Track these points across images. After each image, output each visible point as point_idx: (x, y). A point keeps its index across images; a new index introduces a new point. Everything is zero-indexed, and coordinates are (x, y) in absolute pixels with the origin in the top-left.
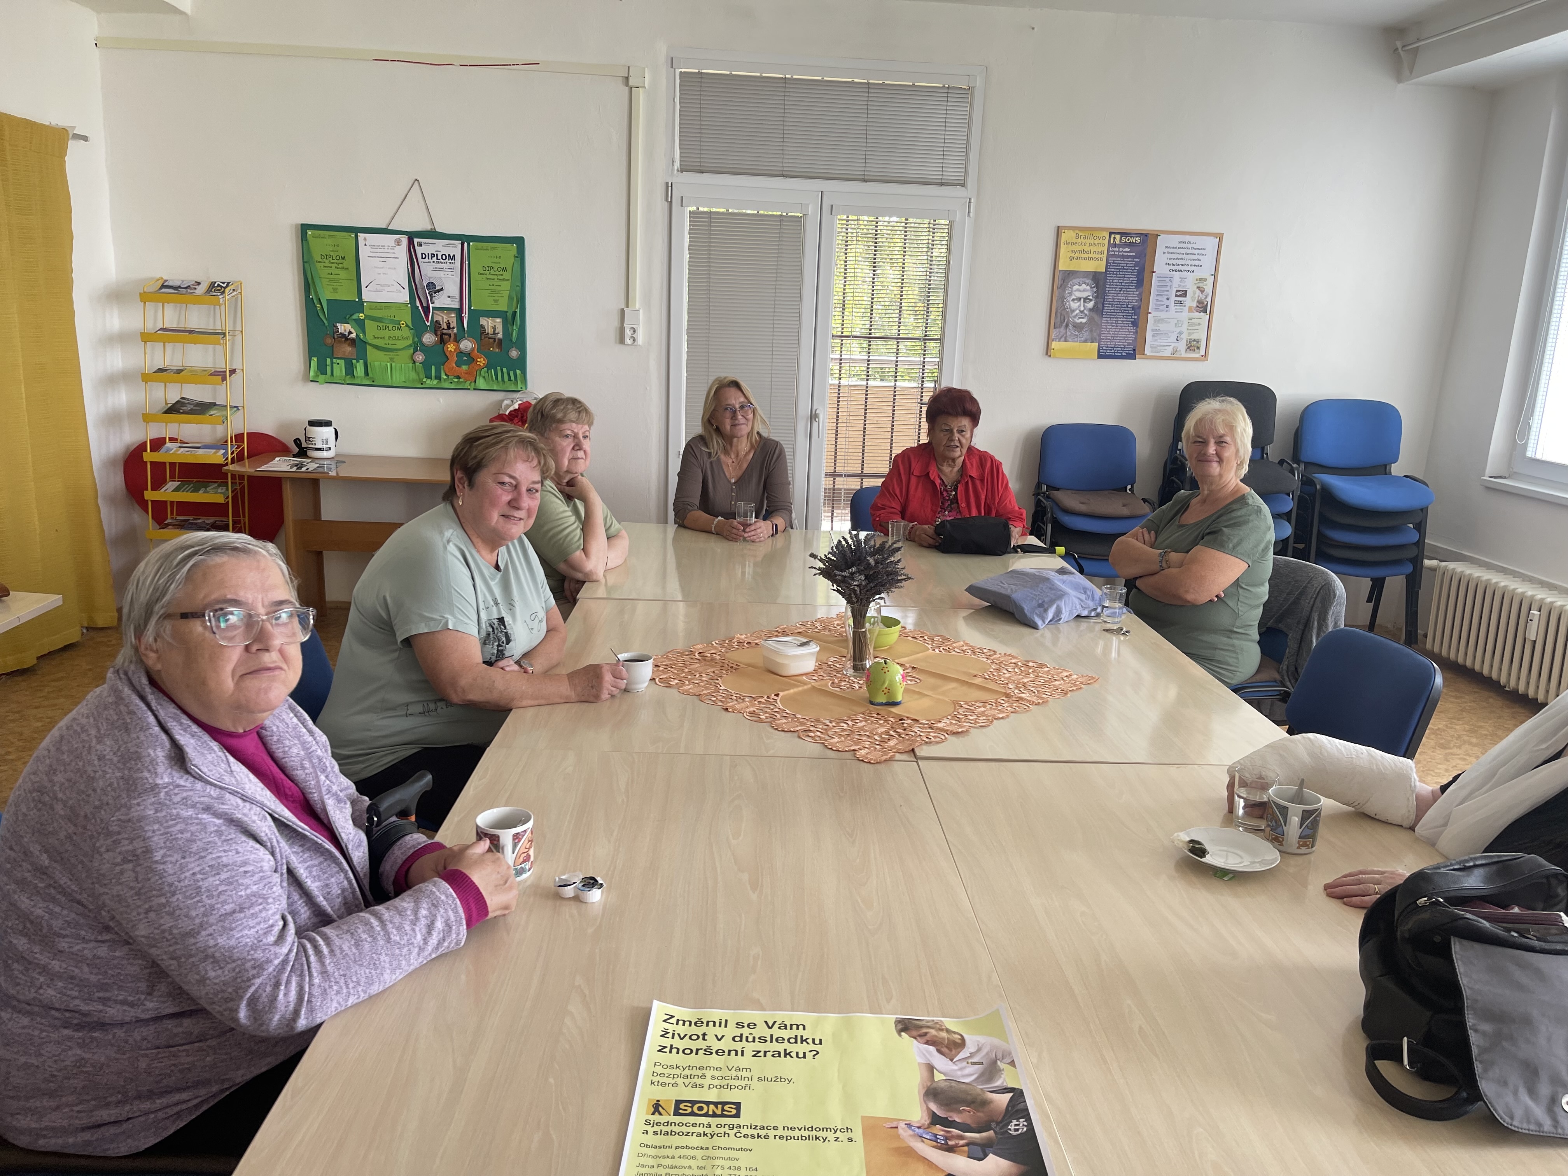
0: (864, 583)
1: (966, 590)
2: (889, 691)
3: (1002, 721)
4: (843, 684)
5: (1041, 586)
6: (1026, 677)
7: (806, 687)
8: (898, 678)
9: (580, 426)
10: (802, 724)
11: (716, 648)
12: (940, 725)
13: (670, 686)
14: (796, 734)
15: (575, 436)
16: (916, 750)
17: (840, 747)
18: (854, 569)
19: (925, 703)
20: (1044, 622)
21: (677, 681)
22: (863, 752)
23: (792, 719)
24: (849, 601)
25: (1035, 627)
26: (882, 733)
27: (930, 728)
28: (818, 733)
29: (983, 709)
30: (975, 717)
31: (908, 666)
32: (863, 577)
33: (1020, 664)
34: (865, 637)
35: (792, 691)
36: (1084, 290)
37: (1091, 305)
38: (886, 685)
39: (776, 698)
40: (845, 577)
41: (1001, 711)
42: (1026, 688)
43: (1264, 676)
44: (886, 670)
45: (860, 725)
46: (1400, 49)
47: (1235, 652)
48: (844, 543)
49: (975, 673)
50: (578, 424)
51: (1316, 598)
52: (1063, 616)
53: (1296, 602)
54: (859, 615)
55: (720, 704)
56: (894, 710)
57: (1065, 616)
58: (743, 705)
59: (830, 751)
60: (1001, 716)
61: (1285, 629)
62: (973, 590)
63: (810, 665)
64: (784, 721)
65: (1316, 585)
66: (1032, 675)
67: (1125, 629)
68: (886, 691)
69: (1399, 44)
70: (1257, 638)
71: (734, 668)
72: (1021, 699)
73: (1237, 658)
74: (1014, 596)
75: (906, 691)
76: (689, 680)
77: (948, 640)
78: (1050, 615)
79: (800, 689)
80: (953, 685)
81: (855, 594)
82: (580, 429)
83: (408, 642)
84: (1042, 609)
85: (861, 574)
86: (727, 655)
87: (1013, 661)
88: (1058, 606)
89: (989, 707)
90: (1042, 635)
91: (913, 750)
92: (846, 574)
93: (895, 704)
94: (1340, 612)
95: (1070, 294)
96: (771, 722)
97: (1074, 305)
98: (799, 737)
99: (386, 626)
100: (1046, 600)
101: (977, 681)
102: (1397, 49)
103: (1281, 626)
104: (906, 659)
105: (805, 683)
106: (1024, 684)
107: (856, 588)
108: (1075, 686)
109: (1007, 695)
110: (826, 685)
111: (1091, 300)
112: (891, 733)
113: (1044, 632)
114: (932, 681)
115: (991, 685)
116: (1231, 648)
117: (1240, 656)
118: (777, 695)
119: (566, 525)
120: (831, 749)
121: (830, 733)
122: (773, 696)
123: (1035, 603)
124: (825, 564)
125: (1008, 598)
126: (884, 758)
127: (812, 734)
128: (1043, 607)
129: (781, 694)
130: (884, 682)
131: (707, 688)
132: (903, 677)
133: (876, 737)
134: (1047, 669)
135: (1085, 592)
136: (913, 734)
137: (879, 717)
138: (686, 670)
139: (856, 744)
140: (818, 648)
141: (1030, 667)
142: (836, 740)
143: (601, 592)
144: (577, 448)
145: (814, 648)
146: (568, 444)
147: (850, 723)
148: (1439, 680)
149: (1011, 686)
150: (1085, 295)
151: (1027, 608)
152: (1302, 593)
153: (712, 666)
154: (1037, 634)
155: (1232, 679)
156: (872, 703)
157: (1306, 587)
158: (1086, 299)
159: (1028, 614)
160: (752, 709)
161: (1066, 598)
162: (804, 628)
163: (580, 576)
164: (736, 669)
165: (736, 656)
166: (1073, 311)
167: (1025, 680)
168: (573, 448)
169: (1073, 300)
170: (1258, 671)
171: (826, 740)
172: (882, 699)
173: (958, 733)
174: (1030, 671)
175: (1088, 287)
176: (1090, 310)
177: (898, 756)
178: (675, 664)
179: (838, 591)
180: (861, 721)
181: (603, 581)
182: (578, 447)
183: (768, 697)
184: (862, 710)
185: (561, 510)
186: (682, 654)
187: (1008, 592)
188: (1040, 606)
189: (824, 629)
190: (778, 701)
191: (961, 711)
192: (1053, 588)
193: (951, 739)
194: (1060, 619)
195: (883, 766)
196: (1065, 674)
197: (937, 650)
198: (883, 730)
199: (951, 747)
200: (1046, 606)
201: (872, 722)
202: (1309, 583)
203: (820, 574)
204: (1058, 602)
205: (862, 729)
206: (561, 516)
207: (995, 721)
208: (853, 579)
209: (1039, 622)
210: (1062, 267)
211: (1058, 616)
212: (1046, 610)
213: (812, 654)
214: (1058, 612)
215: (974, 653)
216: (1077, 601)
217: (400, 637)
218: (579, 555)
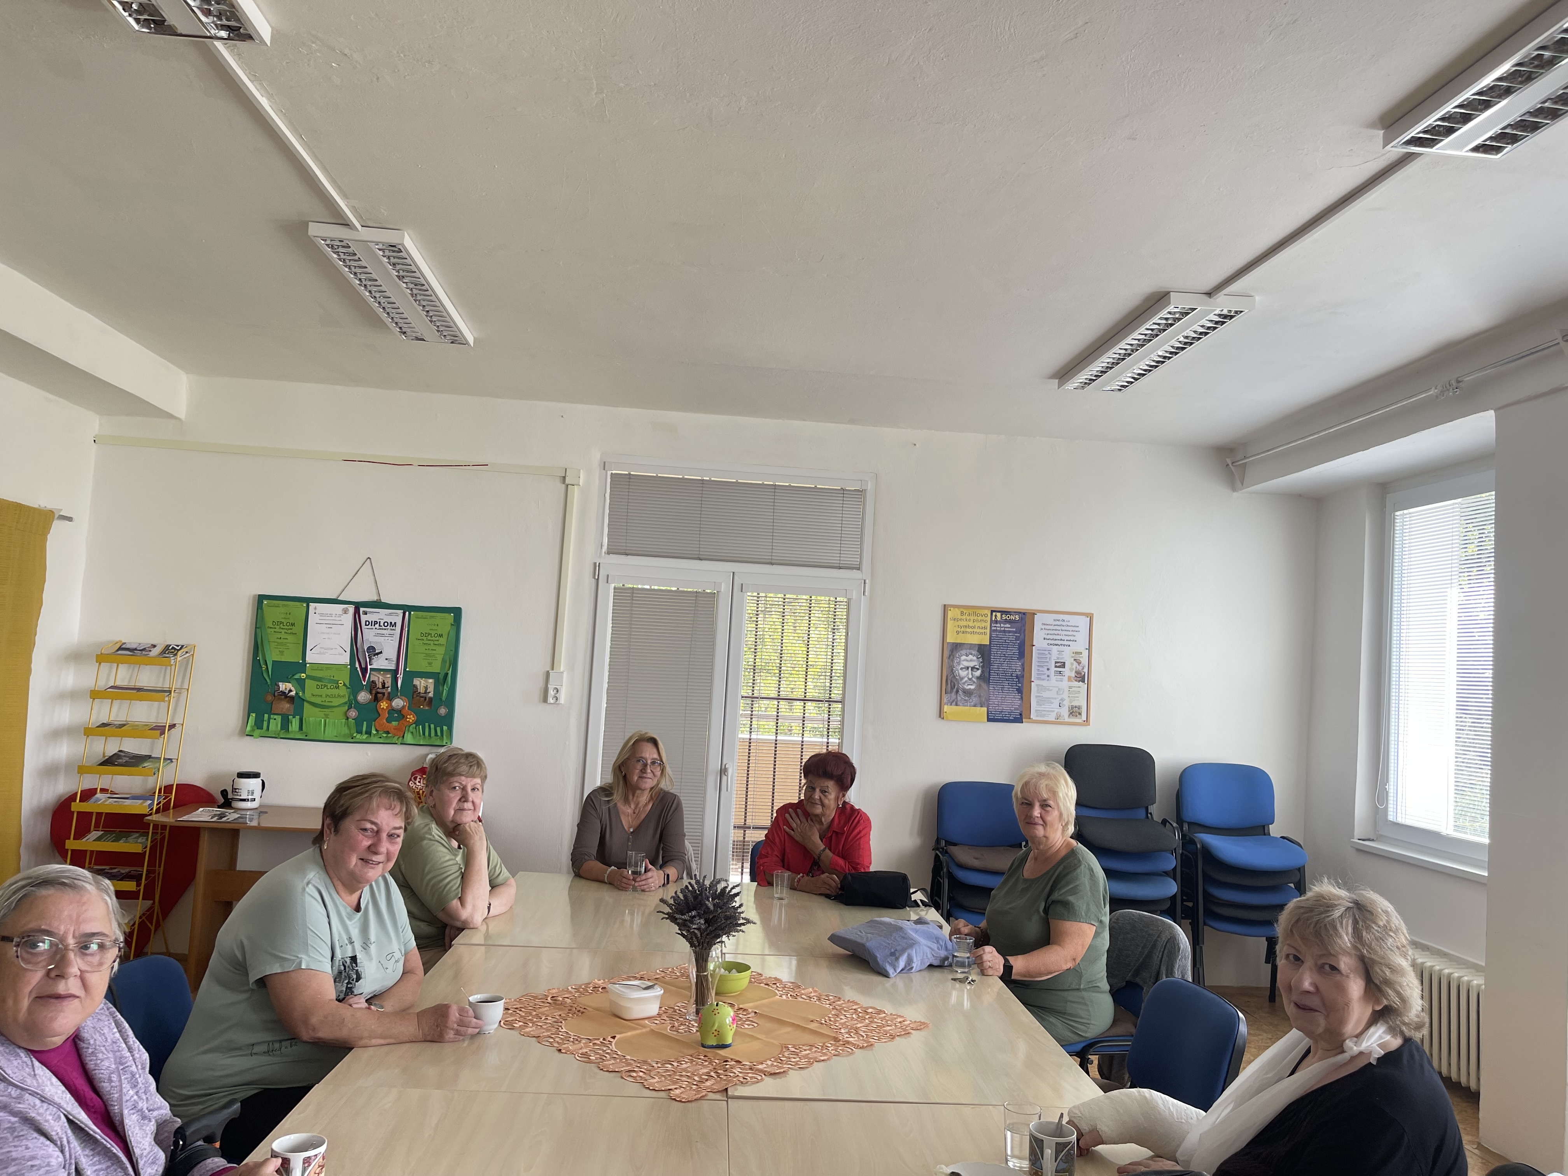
0: (703, 927)
1: (829, 939)
2: (719, 1034)
3: (822, 1063)
4: (682, 1027)
5: (894, 934)
6: (861, 1022)
7: (644, 1030)
8: (729, 1020)
9: (469, 779)
10: (629, 1064)
11: (570, 992)
12: (760, 1067)
13: (513, 1028)
14: (619, 1075)
15: (464, 789)
16: (729, 1090)
17: (657, 1086)
18: (694, 913)
19: (756, 1045)
20: (895, 970)
21: (521, 1024)
22: (677, 1092)
23: (621, 1060)
24: (692, 945)
25: (886, 975)
26: (703, 1074)
27: (751, 1069)
28: (641, 1074)
29: (808, 1052)
30: (798, 1059)
31: (750, 1010)
32: (702, 921)
33: (859, 1010)
34: (707, 980)
35: (629, 1034)
36: (971, 661)
37: (978, 673)
38: (715, 1028)
39: (612, 1040)
40: (685, 920)
41: (825, 1054)
42: (857, 1033)
43: (1120, 1030)
44: (716, 1012)
45: (684, 1066)
46: (1230, 465)
47: (1086, 1004)
48: (690, 888)
49: (812, 1018)
50: (467, 777)
51: (1163, 952)
52: (914, 965)
53: (1149, 956)
54: (701, 960)
55: (556, 1045)
56: (722, 1052)
57: (916, 965)
58: (578, 1046)
59: (648, 1091)
60: (822, 1058)
61: (1141, 983)
62: (834, 939)
63: (653, 1009)
64: (613, 1061)
65: (1163, 939)
66: (867, 1021)
67: (970, 979)
68: (716, 1033)
69: (1229, 461)
70: (1108, 987)
71: (580, 1012)
72: (848, 1042)
73: (1088, 1011)
74: (868, 944)
75: (736, 1033)
76: (533, 1023)
77: (799, 987)
78: (902, 963)
79: (638, 1032)
80: (788, 1029)
81: (697, 938)
82: (470, 783)
83: (262, 982)
84: (893, 958)
85: (700, 918)
86: (578, 999)
87: (854, 1007)
88: (909, 955)
89: (814, 1049)
90: (894, 985)
91: (726, 1089)
92: (686, 917)
93: (724, 1046)
94: (1185, 967)
95: (959, 663)
96: (599, 1063)
97: (963, 673)
98: (622, 1078)
99: (241, 967)
100: (898, 948)
101: (813, 1026)
102: (1228, 465)
103: (1138, 980)
104: (751, 1004)
105: (644, 1026)
106: (856, 1029)
107: (696, 931)
108: (905, 1030)
109: (836, 1039)
110: (666, 1029)
111: (978, 669)
112: (712, 1074)
113: (896, 980)
114: (769, 1025)
115: (825, 1030)
116: (1080, 1000)
117: (1090, 1009)
118: (614, 1037)
119: (449, 873)
120: (648, 1088)
121: (652, 1074)
122: (609, 1039)
123: (887, 952)
124: (671, 909)
125: (862, 946)
126: (695, 1097)
127: (634, 1074)
128: (895, 955)
129: (618, 1036)
130: (713, 1025)
131: (547, 1030)
132: (733, 1020)
133: (696, 1078)
134: (884, 1015)
135: (938, 942)
136: (732, 1075)
137: (706, 1059)
138: (534, 1013)
139: (675, 1083)
140: (662, 992)
141: (867, 1013)
142: (657, 1079)
143: (477, 938)
144: (463, 800)
145: (658, 991)
146: (455, 796)
147: (675, 1064)
148: (1243, 1028)
149: (843, 1031)
150: (972, 664)
151: (879, 956)
152: (1154, 946)
153: (560, 1010)
154: (888, 983)
155: (1086, 1032)
156: (703, 1046)
157: (1156, 941)
158: (973, 668)
159: (880, 963)
160: (585, 1050)
161: (916, 947)
162: (663, 974)
163: (458, 924)
164: (583, 1013)
165: (585, 1000)
166: (962, 678)
167: (859, 1026)
168: (460, 800)
169: (962, 669)
171: (646, 1080)
172: (712, 1042)
173: (775, 1074)
174: (867, 1017)
175: (975, 658)
176: (978, 678)
177: (711, 1096)
178: (525, 1008)
179: (682, 935)
180: (686, 1062)
182: (464, 798)
183: (604, 1039)
184: (691, 1052)
185: (447, 858)
186: (535, 997)
187: (864, 941)
188: (892, 954)
189: (682, 975)
190: (613, 1044)
191: (786, 1054)
192: (905, 937)
193: (768, 1080)
194: (912, 968)
195: (693, 1104)
196: (899, 1020)
197: (784, 997)
198: (705, 1071)
199: (768, 1087)
200: (897, 955)
201: (697, 1063)
202: (1158, 937)
203: (667, 918)
204: (909, 951)
205: (685, 1070)
206: (445, 864)
207: (815, 1063)
208: (692, 923)
209: (891, 971)
210: (950, 639)
211: (909, 965)
212: (897, 959)
213: (656, 997)
214: (910, 961)
215: (819, 999)
216: (928, 950)
217: (253, 977)
218: (455, 903)
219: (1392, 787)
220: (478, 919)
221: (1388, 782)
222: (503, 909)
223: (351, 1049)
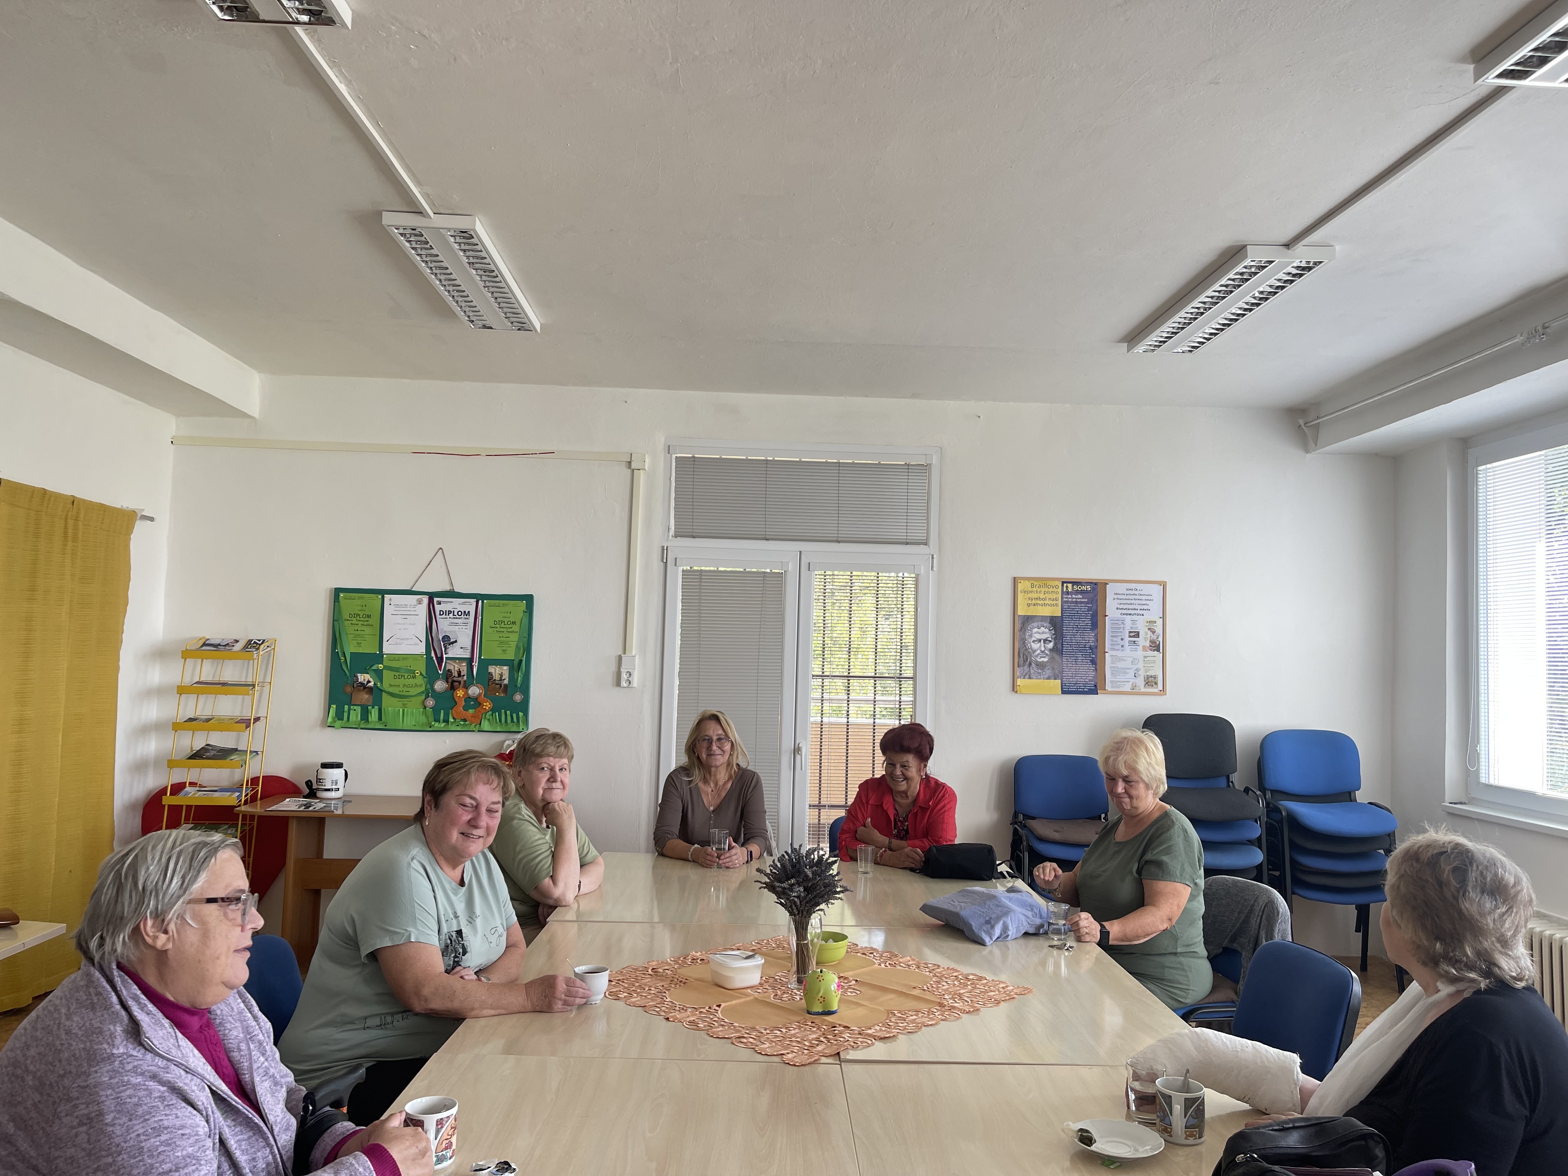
0: (802, 894)
1: (920, 909)
2: (824, 1000)
3: (930, 1028)
4: (785, 995)
5: (988, 903)
6: (964, 989)
7: (748, 999)
8: (834, 987)
9: (557, 760)
10: (739, 1031)
11: (670, 964)
12: (869, 1032)
13: (618, 999)
14: (730, 1041)
15: (552, 769)
16: (841, 1054)
17: (769, 1051)
18: (793, 881)
19: (860, 1012)
20: (991, 939)
21: (625, 994)
22: (790, 1056)
23: (729, 1027)
24: (791, 914)
25: (982, 943)
26: (813, 1039)
27: (860, 1034)
28: (751, 1040)
29: (914, 1017)
30: (906, 1024)
31: (851, 979)
32: (802, 889)
33: (960, 977)
34: (808, 949)
35: (734, 1002)
36: (1043, 633)
37: (1051, 645)
38: (821, 994)
39: (717, 1008)
40: (785, 888)
41: (932, 1019)
42: (961, 999)
43: (1220, 996)
44: (821, 978)
45: (793, 1032)
46: (1303, 425)
47: (1184, 970)
48: (787, 857)
49: (915, 985)
50: (555, 758)
51: (1262, 916)
52: (1010, 933)
53: (1246, 921)
54: (801, 928)
55: (663, 1014)
56: (829, 1018)
57: (1012, 932)
58: (684, 1015)
59: (760, 1056)
60: (930, 1023)
61: (1239, 949)
62: (927, 909)
63: (754, 978)
64: (721, 1029)
65: (1261, 903)
66: (969, 987)
67: (1068, 945)
68: (822, 1000)
69: (1301, 422)
70: (1205, 953)
71: (683, 982)
72: (954, 1008)
73: (1187, 976)
74: (963, 913)
75: (840, 1001)
76: (638, 993)
77: (896, 956)
78: (997, 931)
79: (742, 1000)
80: (891, 996)
81: (796, 906)
82: (558, 763)
83: (374, 956)
84: (989, 926)
85: (800, 886)
86: (679, 971)
87: (955, 974)
88: (1004, 923)
89: (920, 1015)
90: (991, 952)
91: (838, 1054)
92: (785, 885)
93: (830, 1013)
94: (1285, 930)
95: (1031, 636)
96: (707, 1030)
97: (1035, 646)
98: (733, 1043)
99: (352, 942)
100: (993, 916)
101: (916, 992)
102: (1300, 426)
103: (1235, 946)
104: (851, 973)
105: (747, 995)
106: (960, 995)
107: (796, 899)
108: (1009, 995)
109: (941, 1005)
110: (769, 997)
111: (1050, 641)
112: (822, 1039)
113: (992, 949)
114: (872, 992)
115: (928, 996)
116: (1178, 966)
117: (1189, 974)
118: (719, 1006)
119: (539, 852)
120: (760, 1053)
121: (762, 1040)
122: (715, 1007)
123: (982, 920)
124: (769, 878)
125: (956, 915)
126: (808, 1061)
127: (745, 1040)
128: (990, 923)
129: (723, 1005)
130: (819, 992)
131: (653, 1000)
132: (838, 986)
133: (806, 1043)
134: (986, 981)
135: (1032, 910)
136: (842, 1039)
137: (813, 1025)
138: (637, 984)
139: (785, 1048)
140: (763, 961)
141: (969, 980)
142: (768, 1045)
143: (571, 915)
144: (552, 780)
145: (759, 961)
146: (544, 776)
147: (784, 1030)
148: (1357, 988)
149: (946, 997)
150: (1044, 636)
151: (974, 925)
152: (1251, 911)
153: (662, 980)
154: (985, 951)
155: (1185, 998)
156: (809, 1013)
157: (1253, 905)
158: (1045, 640)
159: (976, 930)
160: (692, 1019)
161: (1012, 914)
162: (759, 946)
163: (551, 902)
164: (685, 983)
165: (685, 972)
166: (1035, 651)
167: (962, 991)
168: (548, 780)
169: (1034, 641)
170: (1214, 988)
171: (757, 1046)
172: (818, 1008)
173: (885, 1038)
174: (969, 983)
175: (1047, 630)
176: (1050, 650)
177: (824, 1060)
178: (627, 979)
179: (781, 904)
180: (795, 1029)
181: (575, 906)
182: (552, 779)
183: (710, 1008)
184: (798, 1019)
185: (537, 837)
186: (636, 970)
187: (957, 910)
188: (988, 922)
189: (778, 946)
190: (719, 1012)
191: (893, 1019)
192: (1000, 905)
193: (878, 1044)
194: (1008, 936)
195: (807, 1068)
196: (1002, 985)
197: (883, 965)
198: (814, 1036)
199: (878, 1051)
200: (993, 922)
201: (805, 1029)
202: (1255, 901)
203: (765, 888)
204: (1004, 919)
205: (794, 1035)
206: (535, 844)
207: (923, 1028)
208: (792, 891)
209: (987, 939)
210: (1021, 612)
211: (1005, 932)
212: (993, 927)
213: (756, 966)
214: (1005, 929)
215: (918, 967)
216: (1023, 918)
217: (364, 952)
218: (547, 881)
219: (1483, 748)
220: (570, 897)
221: (1478, 742)
222: (593, 887)
223: (464, 1019)
